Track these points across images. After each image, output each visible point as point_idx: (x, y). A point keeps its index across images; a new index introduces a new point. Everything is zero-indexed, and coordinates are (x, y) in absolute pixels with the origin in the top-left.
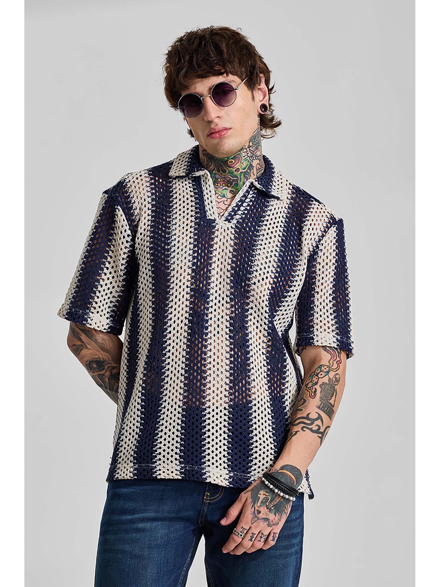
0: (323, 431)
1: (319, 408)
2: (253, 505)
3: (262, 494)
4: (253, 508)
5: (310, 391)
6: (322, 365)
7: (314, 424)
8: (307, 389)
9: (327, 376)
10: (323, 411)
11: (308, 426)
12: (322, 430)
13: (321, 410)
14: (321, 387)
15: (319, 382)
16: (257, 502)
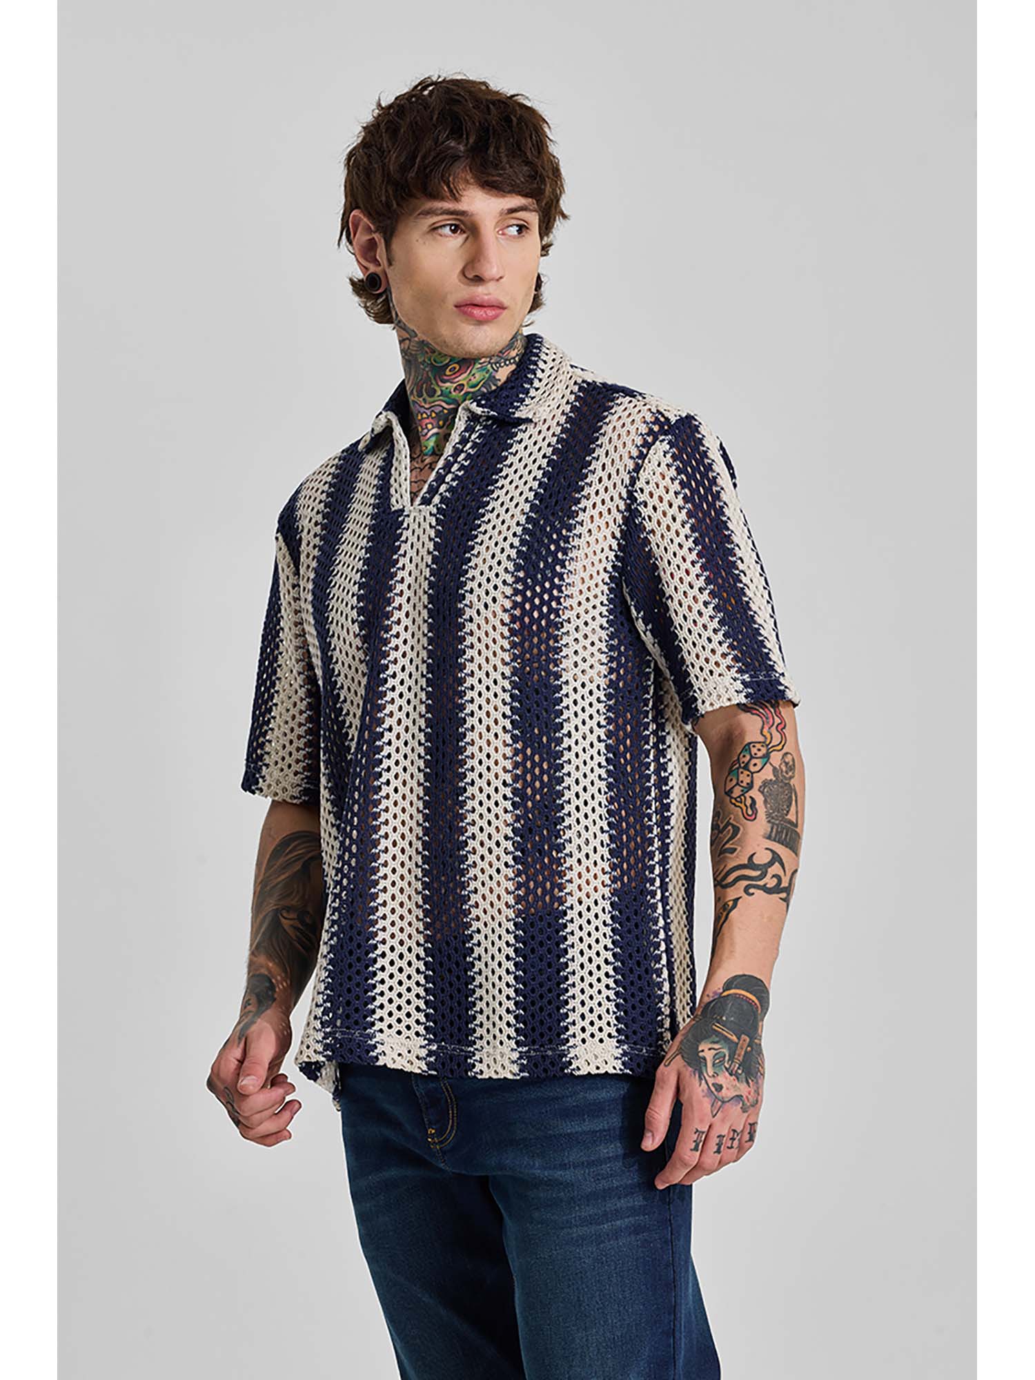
0: (787, 885)
1: (769, 838)
2: (700, 1077)
3: (706, 1050)
4: (703, 1082)
5: (742, 806)
6: (750, 743)
7: (769, 875)
8: (733, 801)
9: (768, 764)
10: (779, 842)
11: (759, 883)
12: (785, 884)
13: (775, 840)
14: (762, 793)
15: (755, 782)
16: (704, 1068)
